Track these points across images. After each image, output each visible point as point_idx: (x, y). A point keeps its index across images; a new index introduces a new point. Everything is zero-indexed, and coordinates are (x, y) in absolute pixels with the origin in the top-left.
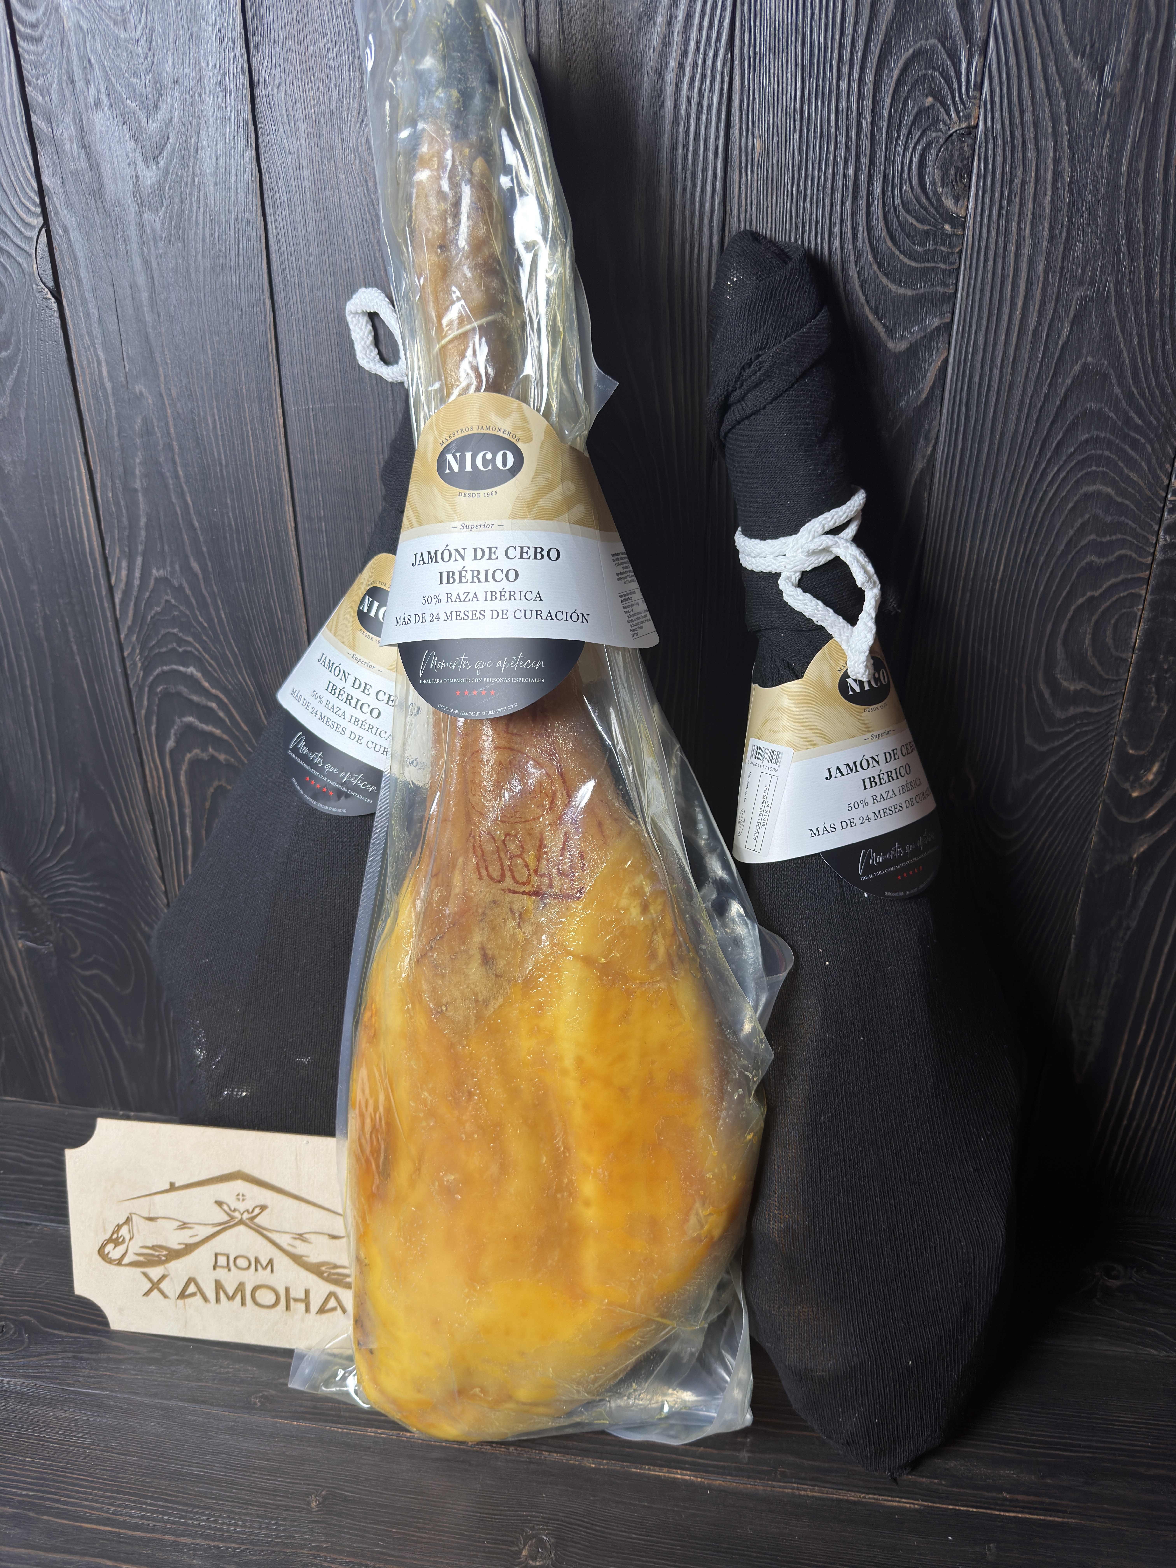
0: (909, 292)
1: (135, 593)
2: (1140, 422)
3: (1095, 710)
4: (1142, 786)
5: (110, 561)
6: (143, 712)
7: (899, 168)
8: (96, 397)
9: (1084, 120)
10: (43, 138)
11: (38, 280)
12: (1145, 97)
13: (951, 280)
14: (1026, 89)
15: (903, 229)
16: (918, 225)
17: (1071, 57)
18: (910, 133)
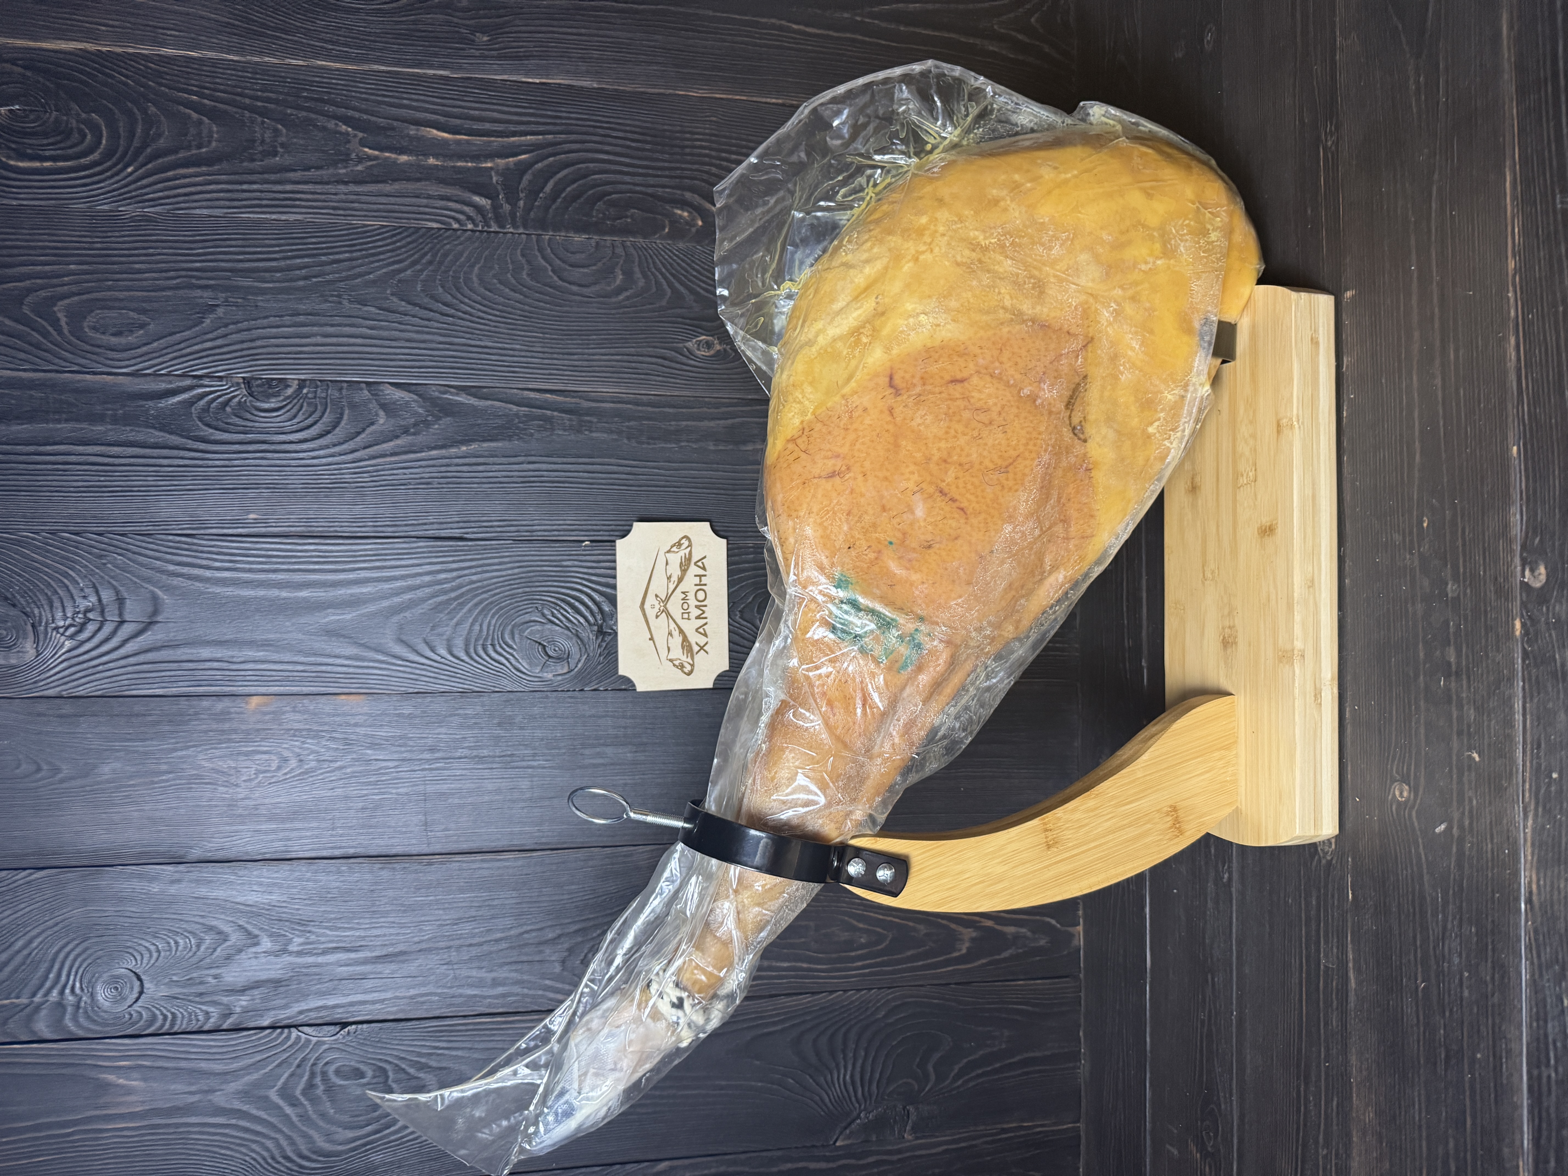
2: (430, 255)
3: (637, 259)
4: (693, 219)
7: (268, 425)
8: (423, 1003)
9: (241, 313)
10: (238, 1021)
11: (335, 1038)
12: (229, 278)
13: (338, 386)
14: (222, 350)
15: (306, 419)
16: (304, 409)
17: (204, 325)
18: (247, 420)
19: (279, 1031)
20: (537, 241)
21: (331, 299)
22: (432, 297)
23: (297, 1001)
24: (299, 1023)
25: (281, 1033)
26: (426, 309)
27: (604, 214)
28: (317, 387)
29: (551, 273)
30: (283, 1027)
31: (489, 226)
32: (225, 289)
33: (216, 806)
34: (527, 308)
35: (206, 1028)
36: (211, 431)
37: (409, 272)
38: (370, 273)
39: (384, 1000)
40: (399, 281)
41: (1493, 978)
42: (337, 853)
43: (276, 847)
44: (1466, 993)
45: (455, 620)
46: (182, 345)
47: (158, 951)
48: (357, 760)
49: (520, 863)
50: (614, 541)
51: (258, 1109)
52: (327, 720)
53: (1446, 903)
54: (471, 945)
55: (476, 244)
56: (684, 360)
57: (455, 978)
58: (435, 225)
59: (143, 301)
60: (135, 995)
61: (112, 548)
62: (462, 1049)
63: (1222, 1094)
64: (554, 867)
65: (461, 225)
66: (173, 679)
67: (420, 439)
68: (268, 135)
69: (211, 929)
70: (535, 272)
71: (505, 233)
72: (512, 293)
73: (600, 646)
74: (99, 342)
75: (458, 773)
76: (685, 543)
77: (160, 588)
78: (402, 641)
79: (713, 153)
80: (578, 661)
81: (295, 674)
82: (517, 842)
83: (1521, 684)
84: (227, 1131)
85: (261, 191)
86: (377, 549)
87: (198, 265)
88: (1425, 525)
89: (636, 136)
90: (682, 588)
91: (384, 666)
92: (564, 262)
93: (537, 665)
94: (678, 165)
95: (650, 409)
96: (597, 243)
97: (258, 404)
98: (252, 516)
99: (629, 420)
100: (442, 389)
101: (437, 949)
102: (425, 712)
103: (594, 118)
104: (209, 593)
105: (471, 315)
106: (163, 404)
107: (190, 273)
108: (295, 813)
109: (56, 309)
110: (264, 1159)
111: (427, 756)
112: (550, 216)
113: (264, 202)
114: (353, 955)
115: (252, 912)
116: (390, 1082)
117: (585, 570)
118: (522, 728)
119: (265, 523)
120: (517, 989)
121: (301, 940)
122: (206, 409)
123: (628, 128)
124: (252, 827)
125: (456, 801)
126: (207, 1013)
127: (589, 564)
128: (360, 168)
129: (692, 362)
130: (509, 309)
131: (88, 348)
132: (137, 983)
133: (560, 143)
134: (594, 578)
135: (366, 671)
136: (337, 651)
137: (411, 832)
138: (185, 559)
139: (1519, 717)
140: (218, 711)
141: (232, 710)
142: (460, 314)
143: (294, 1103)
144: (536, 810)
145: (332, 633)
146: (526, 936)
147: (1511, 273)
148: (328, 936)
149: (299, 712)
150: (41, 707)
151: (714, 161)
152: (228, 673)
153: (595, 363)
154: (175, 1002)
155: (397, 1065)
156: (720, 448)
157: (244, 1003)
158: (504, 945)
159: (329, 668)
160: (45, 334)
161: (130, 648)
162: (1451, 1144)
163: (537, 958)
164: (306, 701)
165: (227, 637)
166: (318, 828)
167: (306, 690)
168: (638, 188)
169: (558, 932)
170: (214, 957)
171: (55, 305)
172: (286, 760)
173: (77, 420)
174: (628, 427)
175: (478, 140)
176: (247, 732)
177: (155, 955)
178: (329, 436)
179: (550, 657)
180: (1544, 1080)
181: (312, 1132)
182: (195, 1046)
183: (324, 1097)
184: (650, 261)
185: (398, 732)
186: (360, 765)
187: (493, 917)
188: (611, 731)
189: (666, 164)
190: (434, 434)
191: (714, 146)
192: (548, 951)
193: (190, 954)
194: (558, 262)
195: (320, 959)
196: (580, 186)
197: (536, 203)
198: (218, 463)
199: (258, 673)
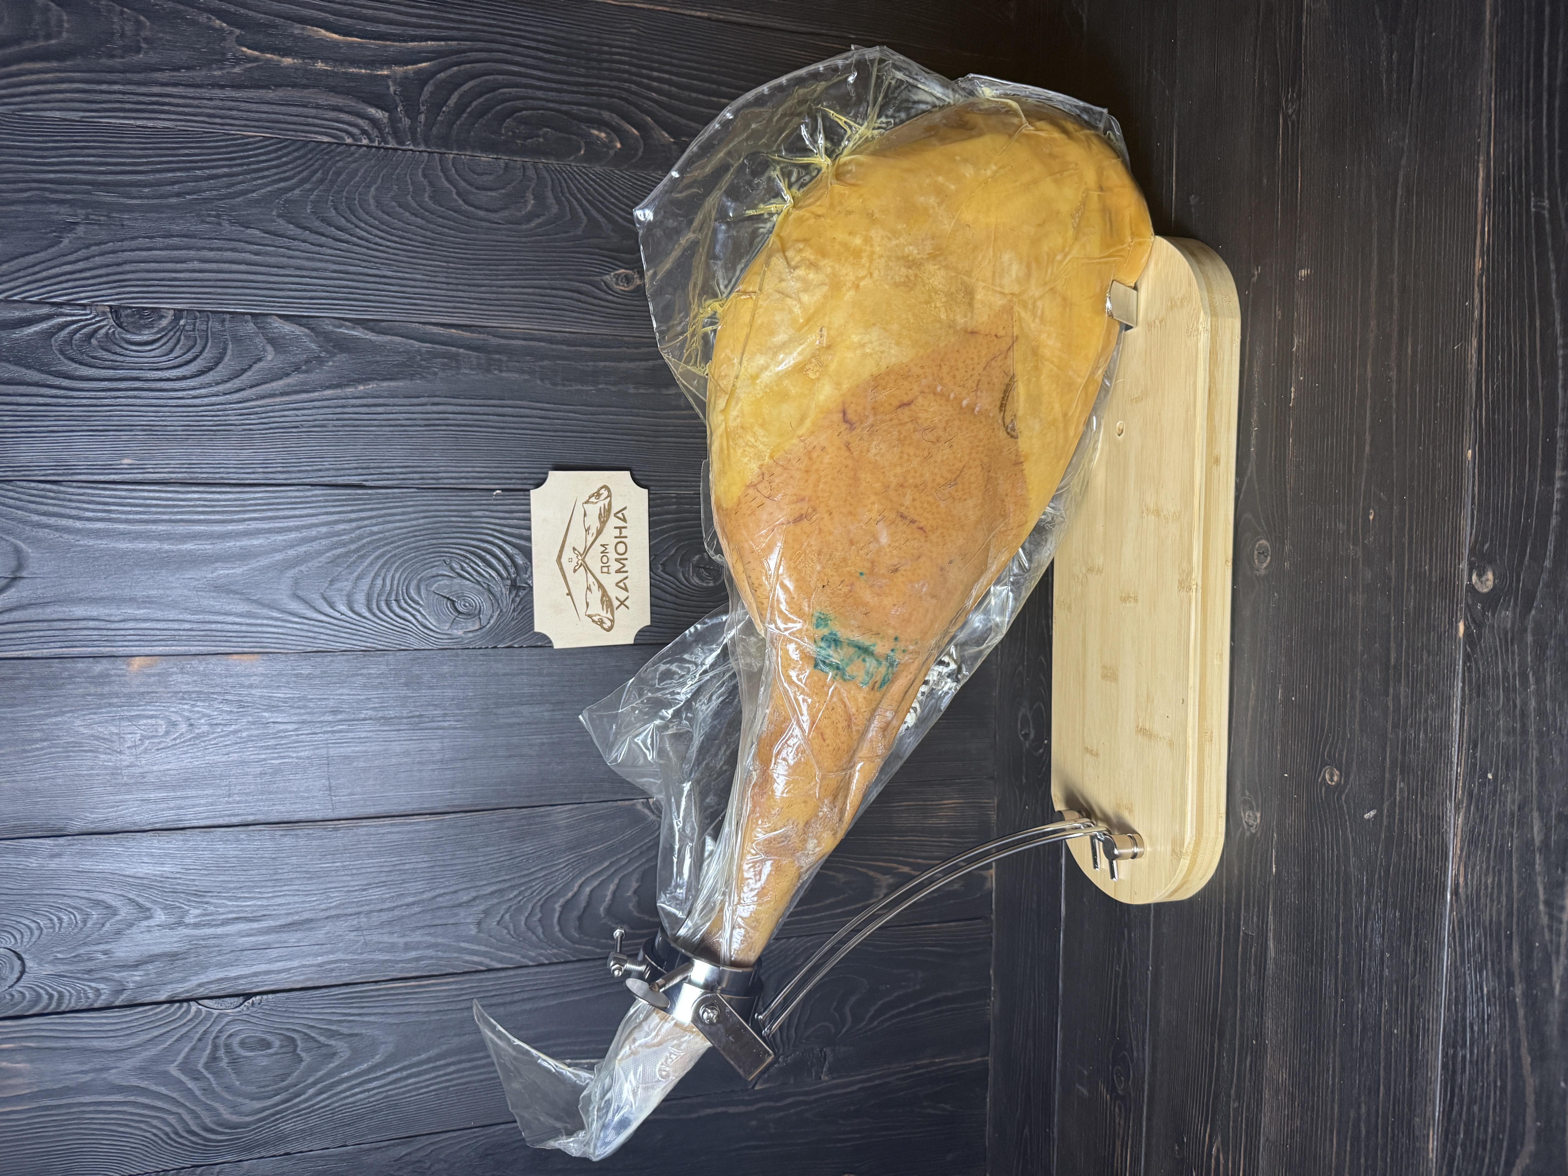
1: (490, 949)
2: (320, 173)
3: (550, 183)
4: (612, 141)
5: (467, 969)
7: (141, 360)
8: (331, 970)
9: (105, 232)
10: (131, 997)
11: (238, 1009)
12: (88, 193)
13: (221, 317)
14: (84, 275)
15: (184, 354)
16: (182, 343)
17: (61, 246)
18: (115, 353)
19: (177, 1005)
20: (440, 161)
21: (208, 219)
22: (324, 220)
23: (196, 974)
24: (198, 995)
25: (180, 1008)
26: (317, 233)
27: (514, 132)
28: (196, 318)
29: (455, 196)
30: (181, 1001)
31: (386, 142)
32: (85, 205)
33: (98, 775)
34: (429, 234)
35: (96, 1006)
36: (75, 365)
37: (297, 192)
38: (253, 191)
39: (290, 969)
40: (286, 201)
41: (1415, 961)
42: (234, 820)
43: (166, 816)
44: (1386, 972)
45: (356, 574)
46: (37, 269)
47: (41, 929)
48: (254, 723)
49: (431, 826)
50: (528, 490)
51: (156, 1084)
52: (218, 681)
53: (1370, 885)
54: (381, 910)
55: (373, 162)
56: (602, 295)
57: (366, 943)
58: (326, 139)
60: (16, 975)
62: (374, 1014)
63: (1134, 1043)
64: (468, 830)
65: (355, 139)
66: (43, 640)
67: (315, 376)
68: (129, 28)
69: (97, 903)
70: (438, 195)
71: (405, 151)
72: (413, 218)
73: (513, 601)
75: (363, 735)
76: (605, 493)
77: (24, 541)
78: (299, 597)
79: (634, 69)
80: (489, 615)
81: (181, 633)
82: (427, 806)
83: (1460, 685)
84: (125, 1108)
85: (124, 93)
86: (269, 498)
87: (52, 176)
88: (1371, 517)
89: (550, 47)
90: (601, 540)
91: (279, 623)
92: (470, 184)
93: (446, 622)
94: (595, 81)
95: (564, 347)
96: (506, 164)
97: (128, 336)
98: (126, 461)
99: (542, 359)
100: (337, 322)
101: (346, 915)
102: (325, 672)
103: (502, 24)
104: (80, 546)
105: (367, 241)
106: (17, 334)
107: (43, 185)
108: (186, 780)
110: (167, 1134)
111: (330, 718)
112: (454, 132)
113: (127, 106)
114: (255, 925)
115: (143, 885)
116: (298, 1051)
117: (497, 521)
118: (431, 688)
119: (142, 468)
120: (430, 952)
121: (197, 912)
122: (69, 341)
123: (540, 37)
124: (140, 796)
125: (362, 764)
126: (98, 990)
127: (501, 515)
129: (610, 298)
130: (410, 235)
132: (18, 963)
133: (465, 52)
134: (506, 529)
135: (260, 629)
136: (228, 608)
137: (314, 797)
138: (51, 509)
139: (1456, 717)
140: (96, 673)
141: (113, 672)
142: (355, 239)
143: (197, 1077)
144: (448, 772)
145: (221, 589)
146: (439, 899)
147: (1477, 273)
148: (227, 906)
149: (188, 673)
151: (634, 78)
152: (105, 632)
153: (504, 296)
154: (61, 980)
155: (305, 1034)
156: (641, 391)
157: (138, 978)
158: (416, 909)
159: (219, 626)
162: (1363, 1109)
163: (452, 921)
164: (195, 662)
165: (102, 594)
166: (212, 795)
167: (194, 650)
168: (551, 105)
169: (474, 894)
170: (102, 932)
172: (174, 724)
174: (541, 367)
175: (373, 44)
176: (130, 696)
177: (37, 933)
178: (211, 373)
179: (459, 613)
180: (1460, 1059)
181: (217, 1105)
182: (86, 1024)
183: (229, 1070)
184: (564, 185)
185: (297, 694)
186: (258, 729)
187: (404, 882)
188: (526, 690)
189: (582, 80)
190: (328, 372)
191: (635, 61)
192: (462, 914)
193: (76, 931)
194: (463, 184)
195: (220, 930)
196: (487, 100)
197: (439, 118)
198: (84, 401)
199: (140, 632)
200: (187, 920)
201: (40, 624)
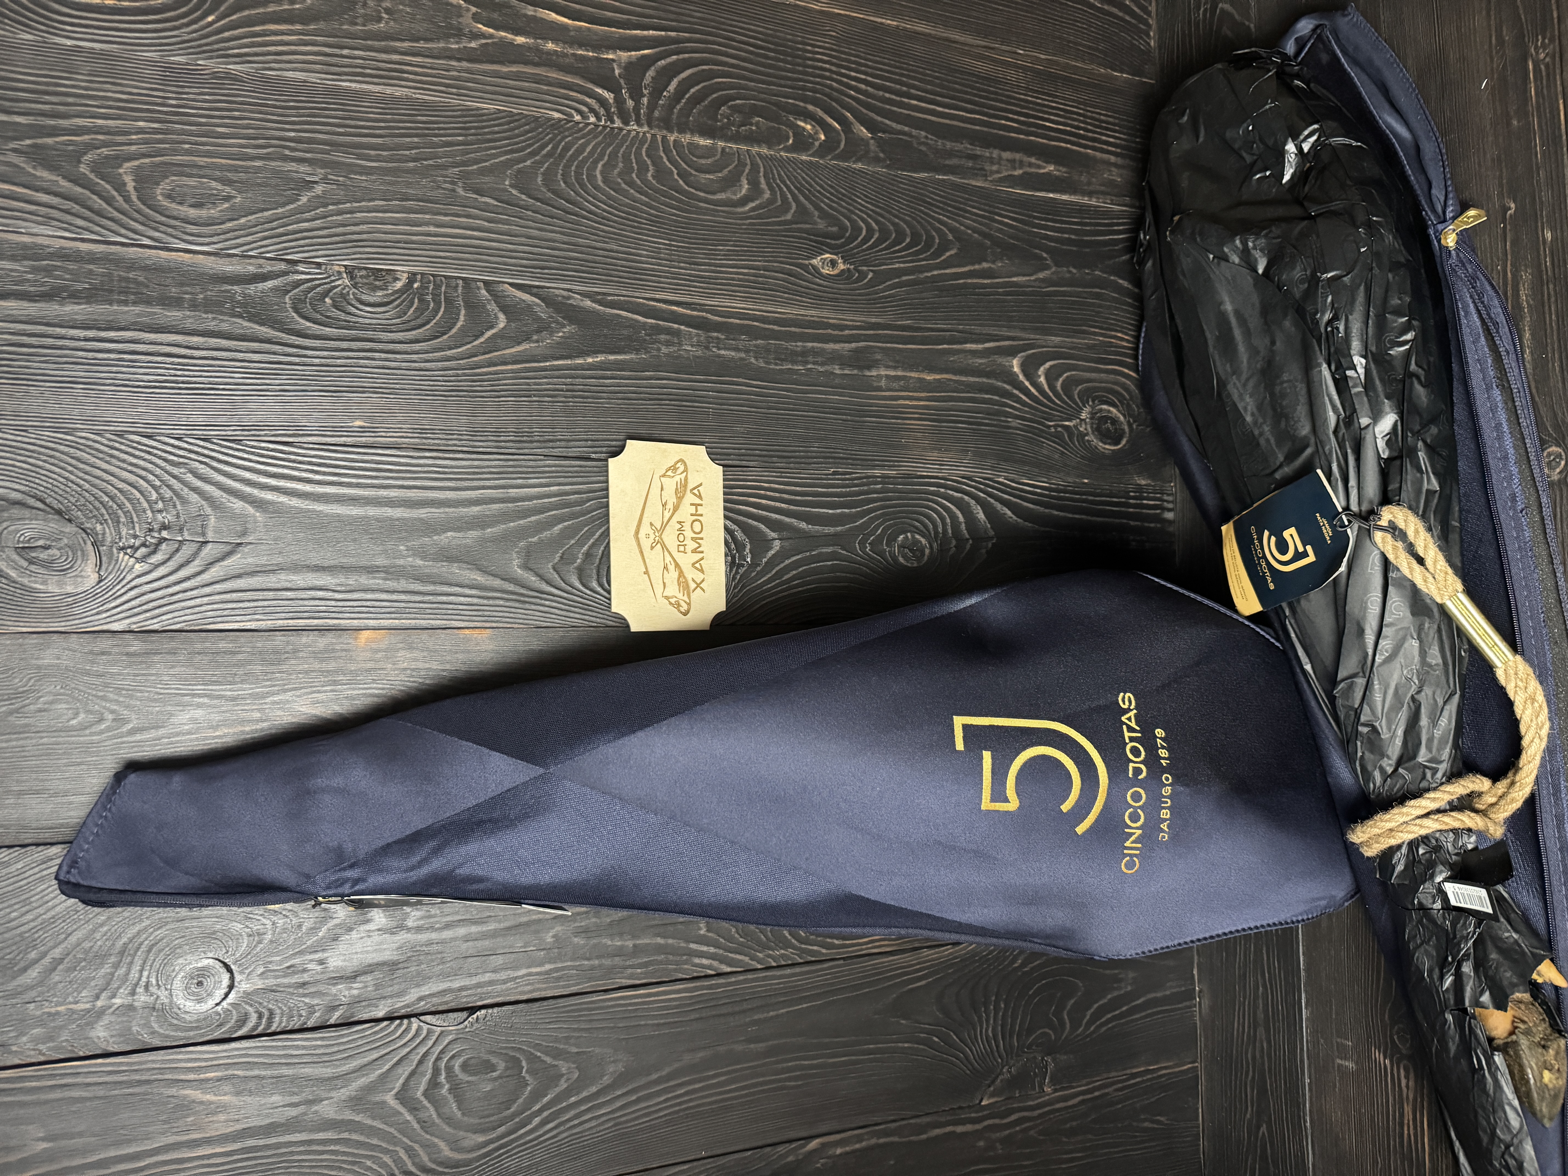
0: (463, 312)
1: (721, 952)
2: (550, 146)
3: (762, 170)
4: (816, 133)
5: (695, 974)
6: (824, 951)
7: (374, 321)
8: (558, 979)
9: (342, 193)
10: (348, 1014)
11: (462, 1026)
13: (453, 283)
14: (321, 233)
15: (417, 318)
16: (415, 305)
17: (300, 203)
18: (350, 314)
19: (398, 1022)
20: (663, 141)
21: (443, 185)
22: (554, 192)
23: (418, 985)
24: (419, 1011)
25: (400, 1025)
26: (548, 205)
27: (729, 119)
28: (429, 282)
29: (676, 177)
30: (401, 1018)
32: (324, 164)
34: (652, 211)
35: (310, 1024)
36: (308, 324)
37: (528, 163)
38: (485, 161)
39: (516, 978)
40: (519, 171)
45: (586, 547)
46: (275, 224)
47: (252, 935)
51: (370, 1118)
52: (446, 658)
55: (599, 140)
56: (810, 277)
57: (594, 947)
58: (557, 115)
59: (229, 171)
60: (224, 990)
61: (193, 456)
62: (602, 1029)
65: (583, 117)
66: (268, 610)
67: (543, 347)
70: (661, 174)
71: (629, 131)
72: (637, 195)
74: (175, 213)
77: (251, 503)
78: (531, 568)
79: (834, 68)
81: (408, 606)
85: (365, 59)
86: (502, 467)
87: (293, 134)
89: (760, 43)
91: (510, 596)
92: (690, 166)
94: (800, 76)
95: (776, 328)
96: (723, 149)
98: (358, 423)
99: (756, 339)
100: (565, 293)
103: (720, 20)
104: (309, 510)
105: (595, 214)
106: (252, 289)
107: (283, 143)
109: (121, 171)
112: (674, 117)
113: (368, 71)
114: (481, 928)
116: (523, 1074)
119: (374, 431)
121: (421, 914)
122: (303, 299)
123: (753, 33)
126: (311, 1007)
128: (473, 45)
129: (818, 281)
130: (636, 212)
131: (163, 219)
132: (227, 976)
133: (683, 41)
135: (491, 602)
138: (280, 470)
140: (320, 648)
141: (339, 647)
142: (584, 213)
143: (415, 1107)
145: (452, 558)
149: (415, 649)
150: (105, 643)
151: (835, 76)
152: (333, 603)
153: (721, 275)
154: (272, 996)
155: (531, 1053)
156: (846, 372)
157: (355, 992)
159: (451, 599)
160: (109, 201)
161: (215, 572)
164: (424, 635)
165: (332, 563)
167: (424, 623)
168: (762, 96)
170: (319, 938)
171: (120, 166)
173: (148, 302)
174: (755, 346)
175: (598, 29)
176: (355, 673)
177: (248, 940)
178: (443, 337)
181: (435, 1140)
182: (299, 1046)
183: (450, 1098)
184: (776, 173)
189: (789, 74)
190: (558, 343)
191: (834, 60)
193: (291, 937)
194: (683, 165)
195: (444, 935)
196: (703, 87)
197: (661, 102)
198: (317, 361)
199: (368, 603)
200: (410, 923)
201: (265, 593)
